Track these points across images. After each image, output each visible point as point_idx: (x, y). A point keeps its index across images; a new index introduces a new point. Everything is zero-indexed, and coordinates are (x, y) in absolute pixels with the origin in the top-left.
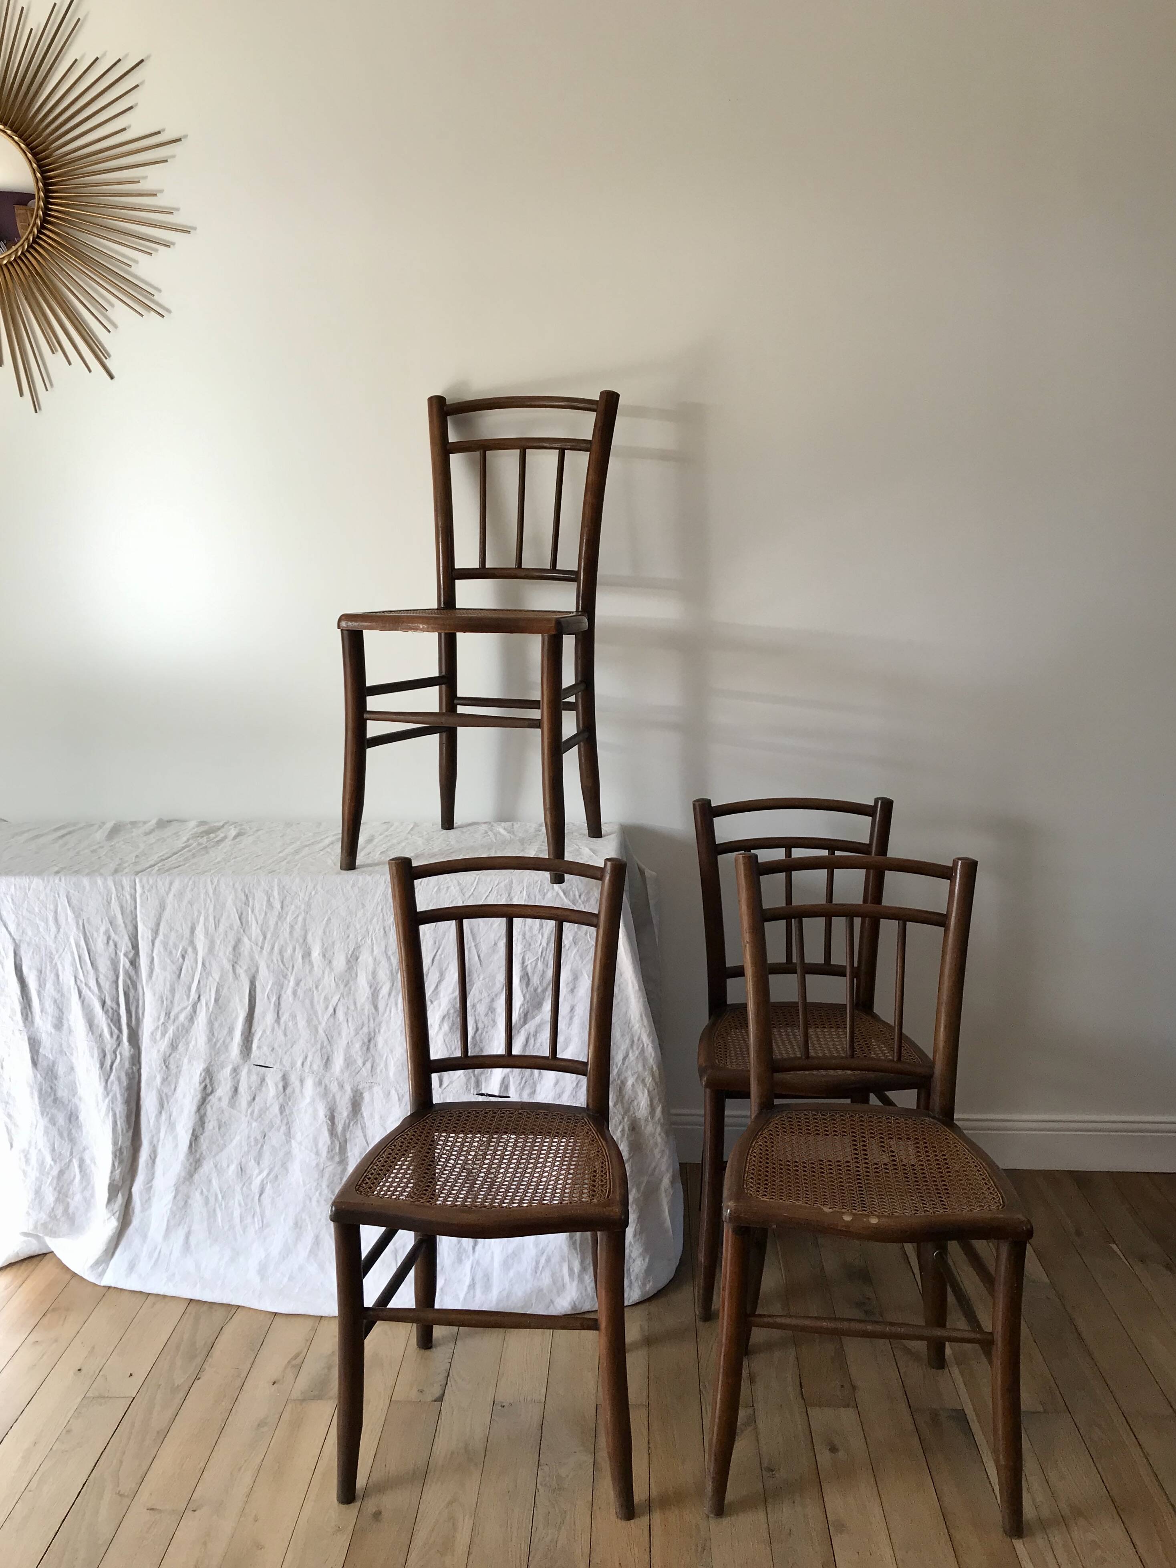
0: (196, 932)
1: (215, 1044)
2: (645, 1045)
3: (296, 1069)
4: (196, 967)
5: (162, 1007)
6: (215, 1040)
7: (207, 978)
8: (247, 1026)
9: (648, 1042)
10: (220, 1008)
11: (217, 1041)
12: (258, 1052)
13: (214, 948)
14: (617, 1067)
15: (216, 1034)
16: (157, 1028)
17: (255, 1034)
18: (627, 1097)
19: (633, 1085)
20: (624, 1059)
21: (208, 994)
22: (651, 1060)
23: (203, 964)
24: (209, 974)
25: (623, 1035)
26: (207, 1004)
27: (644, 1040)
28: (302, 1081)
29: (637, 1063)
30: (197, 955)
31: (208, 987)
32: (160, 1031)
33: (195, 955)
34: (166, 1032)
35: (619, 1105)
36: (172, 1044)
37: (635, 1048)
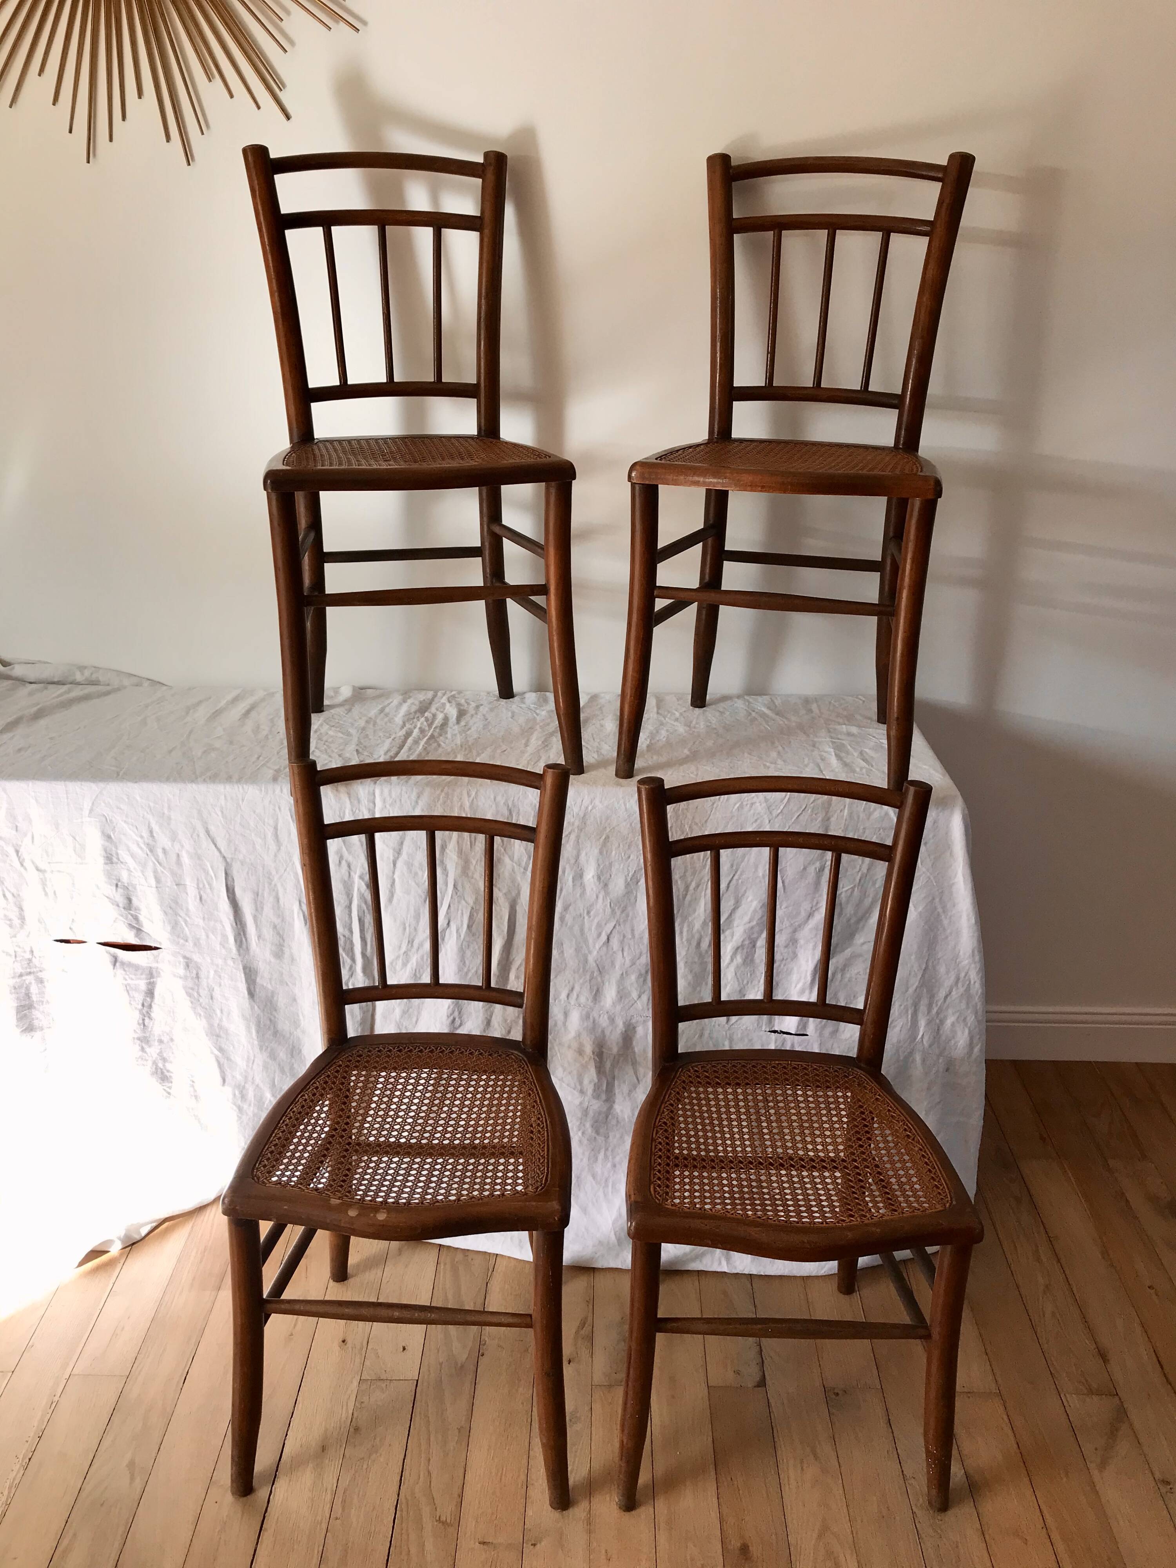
0: (447, 851)
1: (467, 974)
2: (972, 982)
3: (560, 1001)
4: (446, 890)
5: (404, 934)
6: (465, 970)
7: (459, 902)
8: (504, 955)
9: (976, 979)
10: (473, 936)
11: (469, 970)
12: (515, 983)
13: (469, 868)
14: (937, 1005)
15: (467, 963)
16: (398, 957)
17: (513, 963)
18: (943, 1038)
19: (953, 1024)
20: (946, 997)
21: (459, 919)
22: (977, 998)
23: (455, 886)
24: (462, 897)
25: (948, 972)
26: (457, 931)
27: (972, 977)
28: (566, 1014)
29: (961, 1002)
30: (447, 876)
31: (460, 912)
32: (401, 960)
33: (445, 877)
34: (408, 962)
35: (936, 1045)
36: (415, 975)
37: (960, 985)
